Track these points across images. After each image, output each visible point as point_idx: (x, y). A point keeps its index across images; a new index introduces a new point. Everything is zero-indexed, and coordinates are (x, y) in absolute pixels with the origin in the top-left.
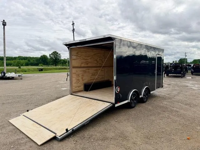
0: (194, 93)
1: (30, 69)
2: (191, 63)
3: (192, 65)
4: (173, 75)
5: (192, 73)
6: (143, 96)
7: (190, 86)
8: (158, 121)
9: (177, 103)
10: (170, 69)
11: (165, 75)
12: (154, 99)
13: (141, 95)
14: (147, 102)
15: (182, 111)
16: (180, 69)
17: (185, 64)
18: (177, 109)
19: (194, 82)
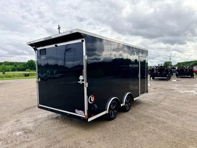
0: (180, 98)
1: (15, 74)
2: (175, 66)
3: (177, 68)
4: (159, 78)
5: (177, 76)
6: (125, 104)
7: (176, 90)
8: (141, 138)
9: (163, 111)
10: (155, 72)
11: (151, 78)
12: (138, 106)
13: (123, 103)
14: (130, 111)
15: (170, 122)
16: (165, 72)
17: (170, 67)
18: (164, 119)
19: (180, 85)
